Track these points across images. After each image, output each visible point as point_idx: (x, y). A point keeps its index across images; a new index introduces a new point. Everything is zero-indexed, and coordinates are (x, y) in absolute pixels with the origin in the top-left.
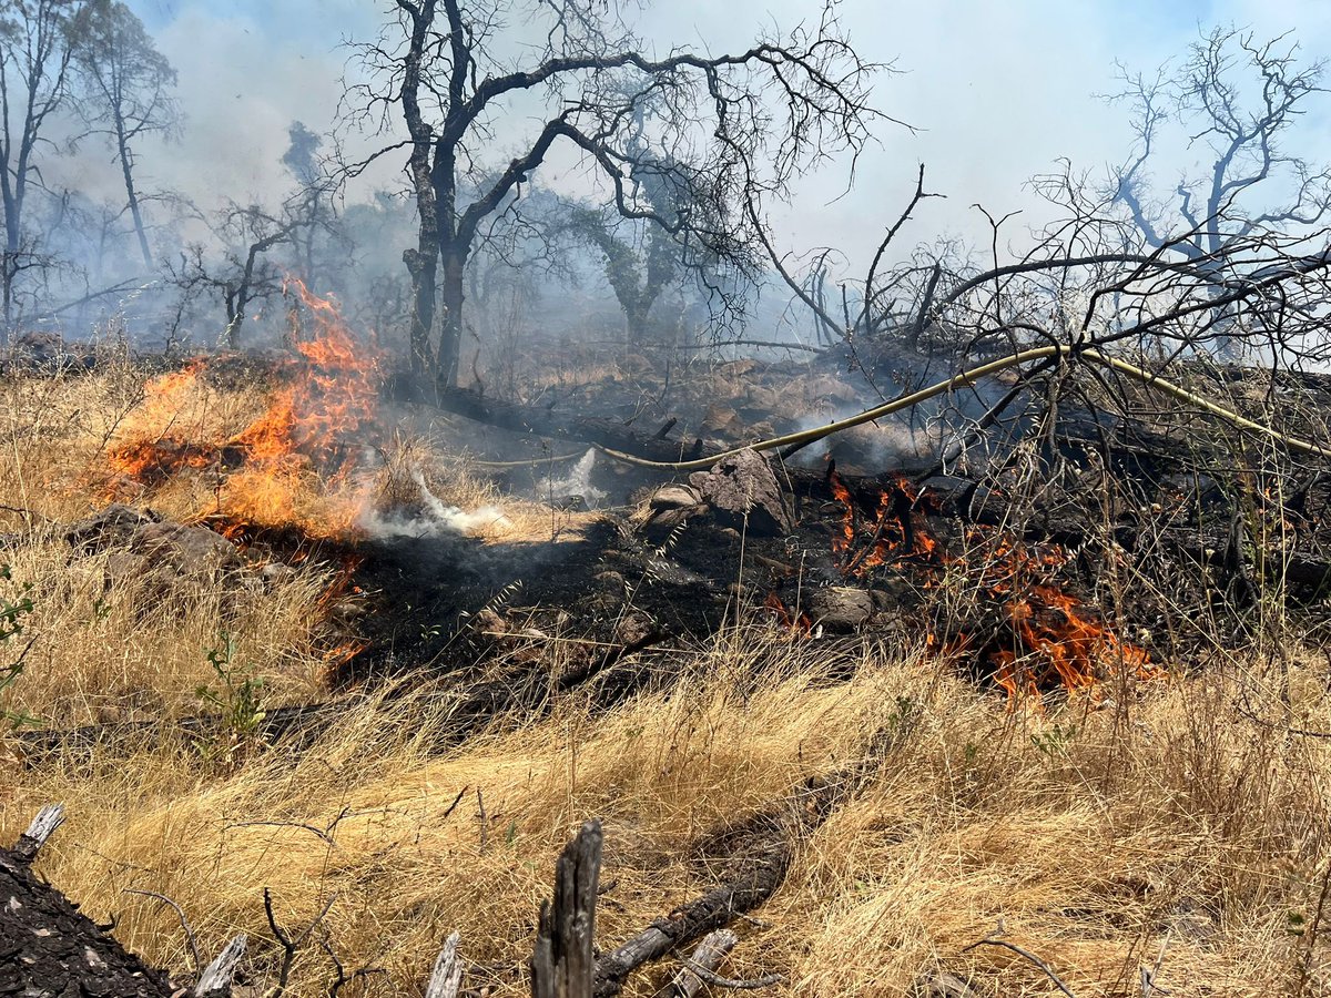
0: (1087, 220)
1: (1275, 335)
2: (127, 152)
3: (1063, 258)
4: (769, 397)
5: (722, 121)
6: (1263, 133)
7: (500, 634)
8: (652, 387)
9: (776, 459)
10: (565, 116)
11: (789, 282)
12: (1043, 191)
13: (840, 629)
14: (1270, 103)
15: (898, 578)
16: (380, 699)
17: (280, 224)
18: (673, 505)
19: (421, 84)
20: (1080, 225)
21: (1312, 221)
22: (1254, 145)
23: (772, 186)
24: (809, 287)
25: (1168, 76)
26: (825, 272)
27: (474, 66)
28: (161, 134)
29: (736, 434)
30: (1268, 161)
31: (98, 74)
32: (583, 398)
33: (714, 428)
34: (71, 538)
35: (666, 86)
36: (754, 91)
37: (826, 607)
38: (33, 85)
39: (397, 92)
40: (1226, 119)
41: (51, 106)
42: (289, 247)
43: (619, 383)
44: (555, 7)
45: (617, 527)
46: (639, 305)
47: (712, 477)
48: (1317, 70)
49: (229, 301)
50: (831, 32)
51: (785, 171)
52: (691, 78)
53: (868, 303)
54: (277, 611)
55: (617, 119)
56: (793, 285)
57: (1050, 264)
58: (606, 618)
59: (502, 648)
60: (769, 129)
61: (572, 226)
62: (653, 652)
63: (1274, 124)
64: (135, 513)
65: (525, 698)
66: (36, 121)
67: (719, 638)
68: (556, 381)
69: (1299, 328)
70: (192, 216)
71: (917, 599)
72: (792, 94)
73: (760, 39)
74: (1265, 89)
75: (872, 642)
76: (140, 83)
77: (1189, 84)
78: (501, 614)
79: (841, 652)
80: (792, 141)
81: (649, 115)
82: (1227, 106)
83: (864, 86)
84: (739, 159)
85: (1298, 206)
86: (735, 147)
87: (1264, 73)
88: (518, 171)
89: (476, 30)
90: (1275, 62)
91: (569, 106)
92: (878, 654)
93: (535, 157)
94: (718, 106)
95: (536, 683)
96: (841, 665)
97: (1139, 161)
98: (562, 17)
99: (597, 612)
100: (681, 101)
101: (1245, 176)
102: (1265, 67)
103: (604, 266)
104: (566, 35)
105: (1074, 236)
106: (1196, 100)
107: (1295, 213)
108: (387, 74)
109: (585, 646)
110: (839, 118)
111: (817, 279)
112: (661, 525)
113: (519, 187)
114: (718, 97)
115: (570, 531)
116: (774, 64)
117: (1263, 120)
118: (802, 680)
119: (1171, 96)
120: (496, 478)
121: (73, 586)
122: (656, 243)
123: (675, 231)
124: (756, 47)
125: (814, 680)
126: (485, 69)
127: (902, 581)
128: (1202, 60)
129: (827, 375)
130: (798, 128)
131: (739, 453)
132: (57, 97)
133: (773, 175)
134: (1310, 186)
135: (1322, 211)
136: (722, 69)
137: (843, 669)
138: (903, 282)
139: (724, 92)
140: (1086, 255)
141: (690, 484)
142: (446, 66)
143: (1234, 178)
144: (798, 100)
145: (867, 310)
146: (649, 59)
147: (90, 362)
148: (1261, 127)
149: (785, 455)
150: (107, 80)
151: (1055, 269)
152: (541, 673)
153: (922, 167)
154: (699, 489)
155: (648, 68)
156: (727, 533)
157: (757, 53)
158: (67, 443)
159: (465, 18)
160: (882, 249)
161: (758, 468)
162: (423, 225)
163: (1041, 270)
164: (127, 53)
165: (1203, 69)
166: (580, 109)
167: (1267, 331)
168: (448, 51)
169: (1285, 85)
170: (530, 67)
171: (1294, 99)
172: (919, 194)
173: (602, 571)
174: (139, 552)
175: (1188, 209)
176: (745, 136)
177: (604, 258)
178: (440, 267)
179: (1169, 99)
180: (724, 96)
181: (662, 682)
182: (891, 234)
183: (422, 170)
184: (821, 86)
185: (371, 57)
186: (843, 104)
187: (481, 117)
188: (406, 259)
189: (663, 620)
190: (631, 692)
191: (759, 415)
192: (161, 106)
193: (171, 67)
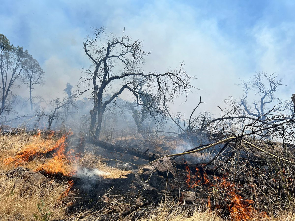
0: (236, 109)
1: (283, 136)
2: (31, 88)
3: (232, 117)
4: (168, 144)
5: (159, 87)
6: (271, 93)
7: (107, 202)
8: (142, 141)
9: (172, 159)
10: (127, 84)
11: (172, 119)
12: (227, 103)
13: (189, 203)
14: (271, 87)
15: (201, 190)
16: (78, 218)
17: (62, 104)
18: (148, 170)
19: (97, 77)
20: (235, 110)
21: (283, 111)
22: (269, 95)
23: (170, 100)
24: (176, 121)
25: (250, 81)
26: (180, 117)
27: (109, 74)
28: (39, 84)
29: (161, 153)
30: (272, 98)
31: (28, 72)
32: (127, 143)
33: (157, 151)
34: (7, 175)
35: (148, 79)
36: (166, 81)
37: (185, 197)
38: (13, 74)
39: (92, 78)
40: (263, 90)
41: (17, 78)
42: (63, 108)
43: (135, 140)
44: (126, 63)
45: (135, 175)
46: (139, 123)
47: (157, 163)
48: (281, 81)
49: (49, 120)
50: (182, 70)
51: (172, 97)
52: (153, 78)
53: (189, 124)
54: (54, 194)
55: (138, 85)
56: (173, 120)
57: (229, 118)
58: (133, 198)
59: (107, 205)
60: (169, 89)
61: (126, 106)
62: (145, 208)
63: (273, 91)
64: (23, 169)
65: (113, 219)
66: (13, 81)
67: (161, 204)
68: (121, 139)
69: (287, 134)
70: (43, 101)
71: (207, 195)
72: (174, 82)
73: (168, 71)
74: (270, 84)
75: (197, 206)
76: (36, 74)
77: (254, 83)
78: (108, 196)
79: (190, 209)
80: (174, 91)
81: (143, 85)
82: (262, 87)
83: (189, 81)
84: (163, 94)
85: (280, 108)
86: (162, 92)
87: (270, 81)
88: (116, 95)
89: (109, 67)
90: (272, 79)
91: (128, 83)
92: (199, 209)
93: (120, 92)
94: (159, 84)
95: (116, 215)
96: (190, 212)
97: (245, 97)
98: (127, 65)
99: (131, 197)
100: (151, 83)
101: (268, 101)
102: (270, 80)
103: (132, 114)
104: (127, 69)
105: (234, 112)
106: (256, 86)
107: (279, 109)
108: (90, 75)
109: (128, 205)
110: (184, 87)
111: (178, 119)
112: (145, 175)
113: (116, 98)
114: (159, 82)
115: (123, 176)
116: (170, 76)
117: (270, 90)
118: (181, 216)
119: (251, 85)
120: (107, 162)
121: (6, 186)
122: (144, 110)
123: (149, 108)
124: (167, 73)
125: (184, 216)
126: (111, 75)
127: (202, 190)
128: (257, 78)
129: (181, 140)
130: (175, 88)
131: (163, 158)
132: (18, 76)
133: (170, 98)
134: (282, 104)
135: (285, 109)
136: (159, 77)
137: (190, 213)
138: (197, 120)
139: (160, 81)
140: (237, 116)
141: (152, 165)
142: (103, 74)
143: (265, 102)
144: (175, 83)
145: (189, 126)
146: (145, 74)
147: (17, 132)
148: (270, 91)
149: (174, 158)
150: (30, 73)
151: (230, 119)
152: (117, 212)
153: (201, 97)
154: (154, 166)
155: (145, 76)
156: (161, 177)
157: (167, 74)
158: (9, 151)
159: (108, 65)
160: (192, 113)
161: (168, 161)
162: (95, 105)
163: (227, 119)
164: (34, 68)
165: (257, 80)
166: (130, 83)
167: (281, 135)
168: (104, 71)
169: (274, 84)
170: (120, 75)
171: (276, 86)
172: (200, 102)
173: (132, 186)
174: (23, 179)
175: (256, 107)
176: (164, 90)
177: (132, 113)
178: (97, 114)
179: (251, 86)
180: (160, 82)
181: (147, 216)
182: (194, 110)
183: (96, 94)
184: (180, 80)
185: (87, 71)
186: (184, 84)
187: (109, 84)
188: (90, 112)
189: (147, 199)
190: (139, 218)
191: (167, 148)
192: (40, 79)
193: (43, 72)
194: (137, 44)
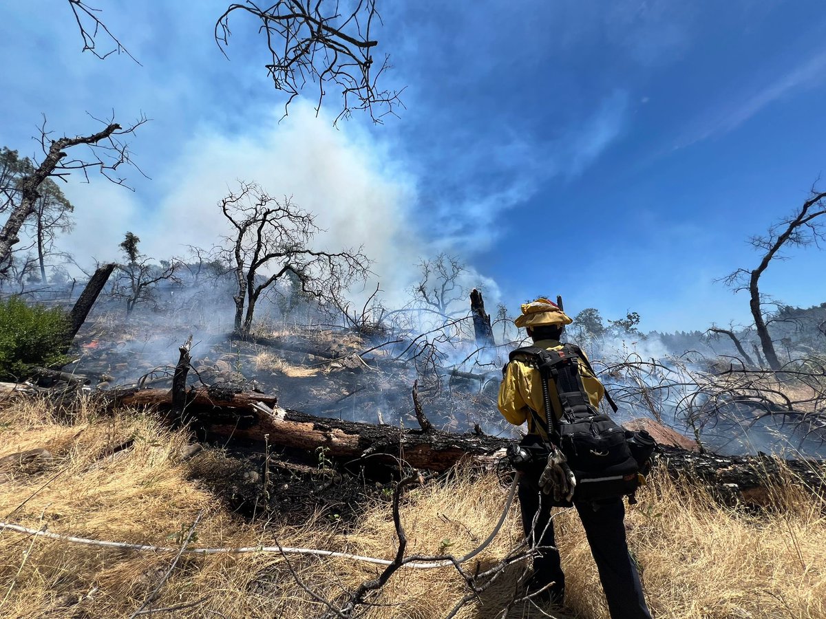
10: (290, 265)
14: (454, 272)
18: (336, 367)
22: (451, 281)
25: (431, 262)
28: (61, 229)
30: (454, 285)
36: (340, 263)
40: (444, 275)
47: (345, 361)
50: (361, 252)
51: (348, 283)
52: (325, 258)
60: (344, 273)
63: (455, 277)
72: (350, 265)
73: (343, 251)
74: (453, 268)
76: (53, 209)
77: (436, 265)
82: (444, 271)
83: (368, 266)
87: (452, 265)
88: (275, 278)
93: (280, 275)
97: (425, 282)
110: (362, 272)
113: (276, 282)
116: (346, 257)
123: (317, 296)
124: (343, 254)
130: (351, 273)
133: (345, 284)
136: (332, 257)
139: (333, 263)
141: (339, 362)
146: (313, 252)
148: (452, 277)
154: (342, 363)
155: (313, 255)
164: (48, 196)
165: (439, 262)
172: (377, 290)
175: (437, 295)
179: (432, 268)
184: (358, 264)
186: (363, 269)
192: (63, 219)
193: (70, 207)
194: (311, 218)
